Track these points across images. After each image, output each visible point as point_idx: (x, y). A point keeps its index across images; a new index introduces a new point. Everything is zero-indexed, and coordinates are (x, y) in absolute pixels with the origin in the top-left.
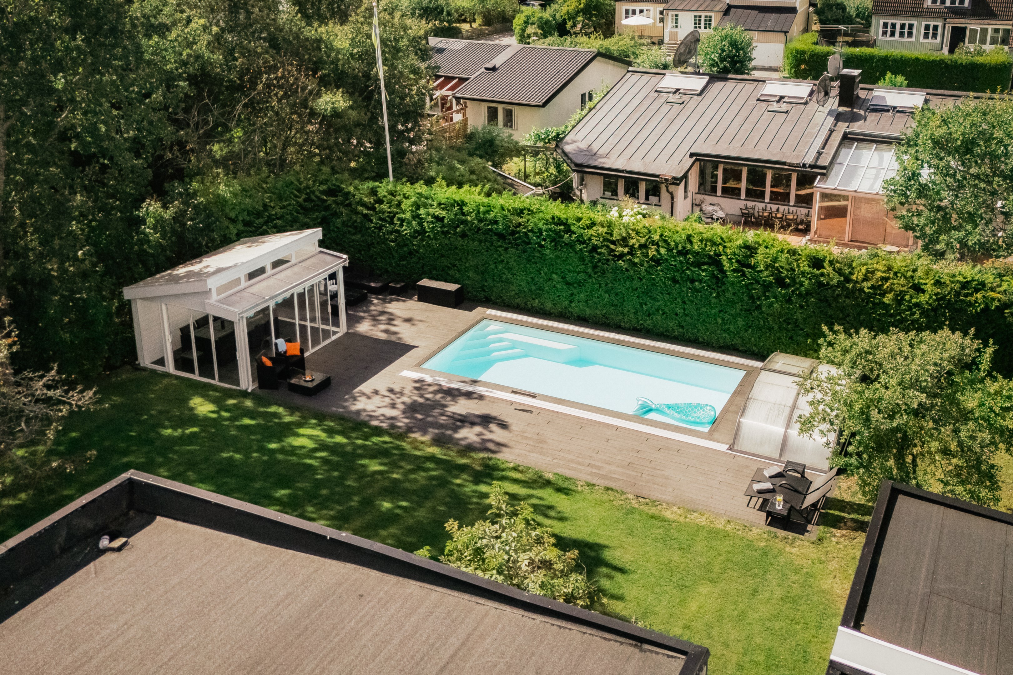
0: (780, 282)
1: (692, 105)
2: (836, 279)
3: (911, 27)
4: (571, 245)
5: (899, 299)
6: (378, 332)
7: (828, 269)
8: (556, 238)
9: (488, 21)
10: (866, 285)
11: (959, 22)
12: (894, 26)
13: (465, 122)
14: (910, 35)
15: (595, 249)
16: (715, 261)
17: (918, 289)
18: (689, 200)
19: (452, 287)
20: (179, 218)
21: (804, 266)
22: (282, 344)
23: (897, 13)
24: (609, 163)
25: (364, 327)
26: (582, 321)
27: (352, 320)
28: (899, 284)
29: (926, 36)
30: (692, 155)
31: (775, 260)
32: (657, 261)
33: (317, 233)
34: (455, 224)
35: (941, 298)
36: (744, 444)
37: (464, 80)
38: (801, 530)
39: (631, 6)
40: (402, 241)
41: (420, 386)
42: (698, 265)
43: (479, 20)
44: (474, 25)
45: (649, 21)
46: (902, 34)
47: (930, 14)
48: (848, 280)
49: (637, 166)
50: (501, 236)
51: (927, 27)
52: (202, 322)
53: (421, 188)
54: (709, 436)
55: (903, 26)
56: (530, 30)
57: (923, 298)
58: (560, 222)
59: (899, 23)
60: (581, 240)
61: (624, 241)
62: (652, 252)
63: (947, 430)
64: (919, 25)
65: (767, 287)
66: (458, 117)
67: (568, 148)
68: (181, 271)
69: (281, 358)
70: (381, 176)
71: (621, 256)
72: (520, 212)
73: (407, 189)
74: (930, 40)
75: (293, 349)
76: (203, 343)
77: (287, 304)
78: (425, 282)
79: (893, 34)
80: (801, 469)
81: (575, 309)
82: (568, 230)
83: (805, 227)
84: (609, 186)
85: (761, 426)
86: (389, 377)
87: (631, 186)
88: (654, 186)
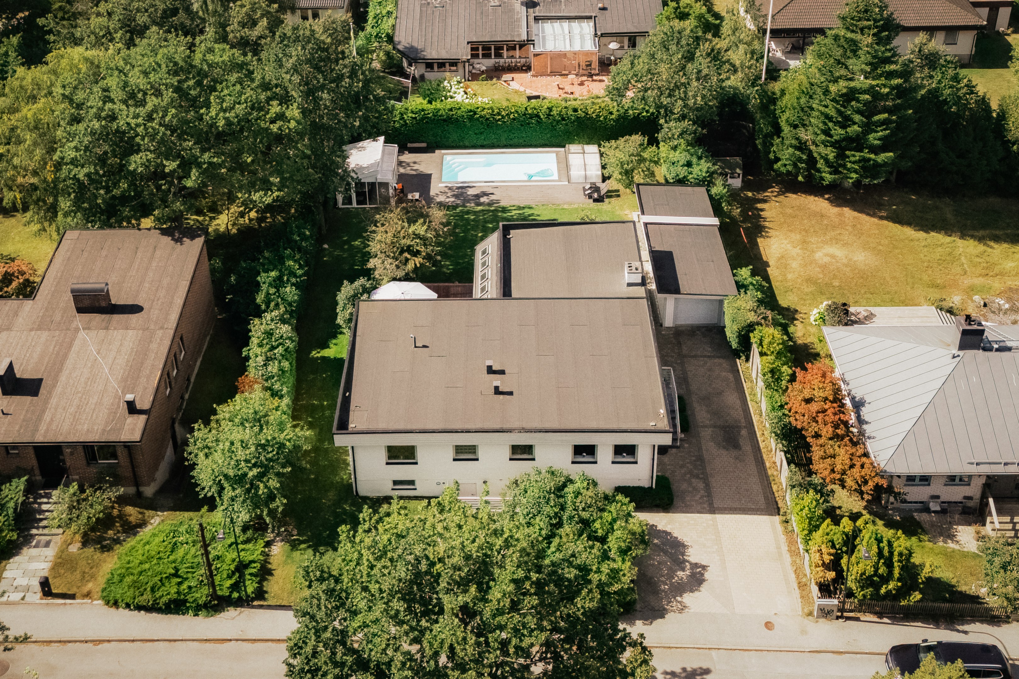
0: (563, 119)
1: (449, 7)
2: (583, 115)
4: (477, 119)
5: (605, 118)
7: (580, 112)
8: (471, 118)
10: (594, 115)
15: (487, 119)
16: (537, 116)
17: (611, 113)
19: (424, 145)
21: (570, 112)
26: (483, 147)
28: (605, 113)
30: (468, 43)
31: (561, 111)
32: (514, 119)
33: (382, 139)
35: (619, 115)
36: (573, 180)
38: (603, 201)
42: (531, 118)
48: (587, 114)
50: (444, 120)
54: (560, 180)
57: (613, 117)
58: (471, 111)
60: (481, 117)
61: (499, 114)
62: (512, 116)
63: (642, 165)
65: (558, 122)
67: (400, 47)
71: (499, 120)
75: (400, 187)
78: (409, 145)
80: (594, 184)
81: (479, 143)
82: (475, 113)
83: (526, 68)
84: (429, 65)
85: (576, 173)
86: (436, 188)
87: (441, 65)
88: (454, 63)
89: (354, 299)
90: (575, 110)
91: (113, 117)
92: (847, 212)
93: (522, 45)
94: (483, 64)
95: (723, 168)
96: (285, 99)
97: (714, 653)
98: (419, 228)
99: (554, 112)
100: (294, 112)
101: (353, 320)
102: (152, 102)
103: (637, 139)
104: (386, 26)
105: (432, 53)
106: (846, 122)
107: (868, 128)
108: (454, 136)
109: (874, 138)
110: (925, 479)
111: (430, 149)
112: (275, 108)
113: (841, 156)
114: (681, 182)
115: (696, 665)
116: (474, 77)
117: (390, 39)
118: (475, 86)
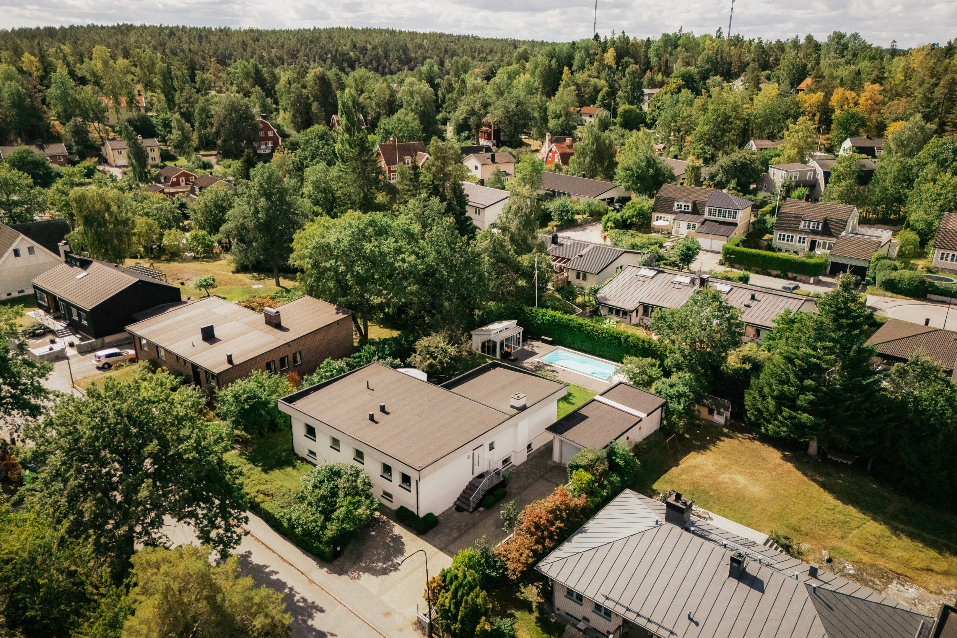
1: (647, 283)
3: (792, 237)
4: (582, 331)
6: (529, 349)
8: (579, 329)
9: (592, 214)
11: (814, 237)
12: (784, 236)
13: (567, 277)
14: (792, 241)
16: (619, 339)
18: (638, 318)
19: (550, 339)
20: (483, 314)
22: (506, 349)
23: (786, 230)
24: (609, 303)
25: (526, 347)
26: (585, 352)
27: (523, 345)
29: (799, 242)
30: (639, 303)
32: (605, 337)
33: (516, 322)
34: (552, 322)
37: (569, 260)
39: (659, 215)
40: (538, 325)
41: (539, 362)
42: (615, 340)
43: (587, 214)
44: (585, 216)
45: (668, 223)
46: (788, 240)
47: (802, 231)
49: (620, 305)
50: (564, 326)
51: (800, 238)
52: (489, 341)
53: (544, 310)
55: (788, 236)
56: (609, 224)
59: (786, 235)
61: (597, 331)
62: (604, 335)
64: (797, 236)
66: (565, 275)
67: (598, 296)
68: (484, 328)
69: (506, 352)
70: (533, 305)
72: (570, 320)
73: (541, 310)
74: (801, 244)
75: (509, 350)
76: (489, 347)
77: (507, 340)
78: (543, 337)
79: (783, 239)
81: (583, 349)
84: (611, 310)
86: (531, 360)
87: (618, 312)
88: (625, 312)
90: (644, 342)
94: (649, 321)
95: (712, 405)
97: (340, 606)
99: (630, 339)
105: (613, 303)
108: (569, 339)
110: (580, 598)
115: (320, 605)
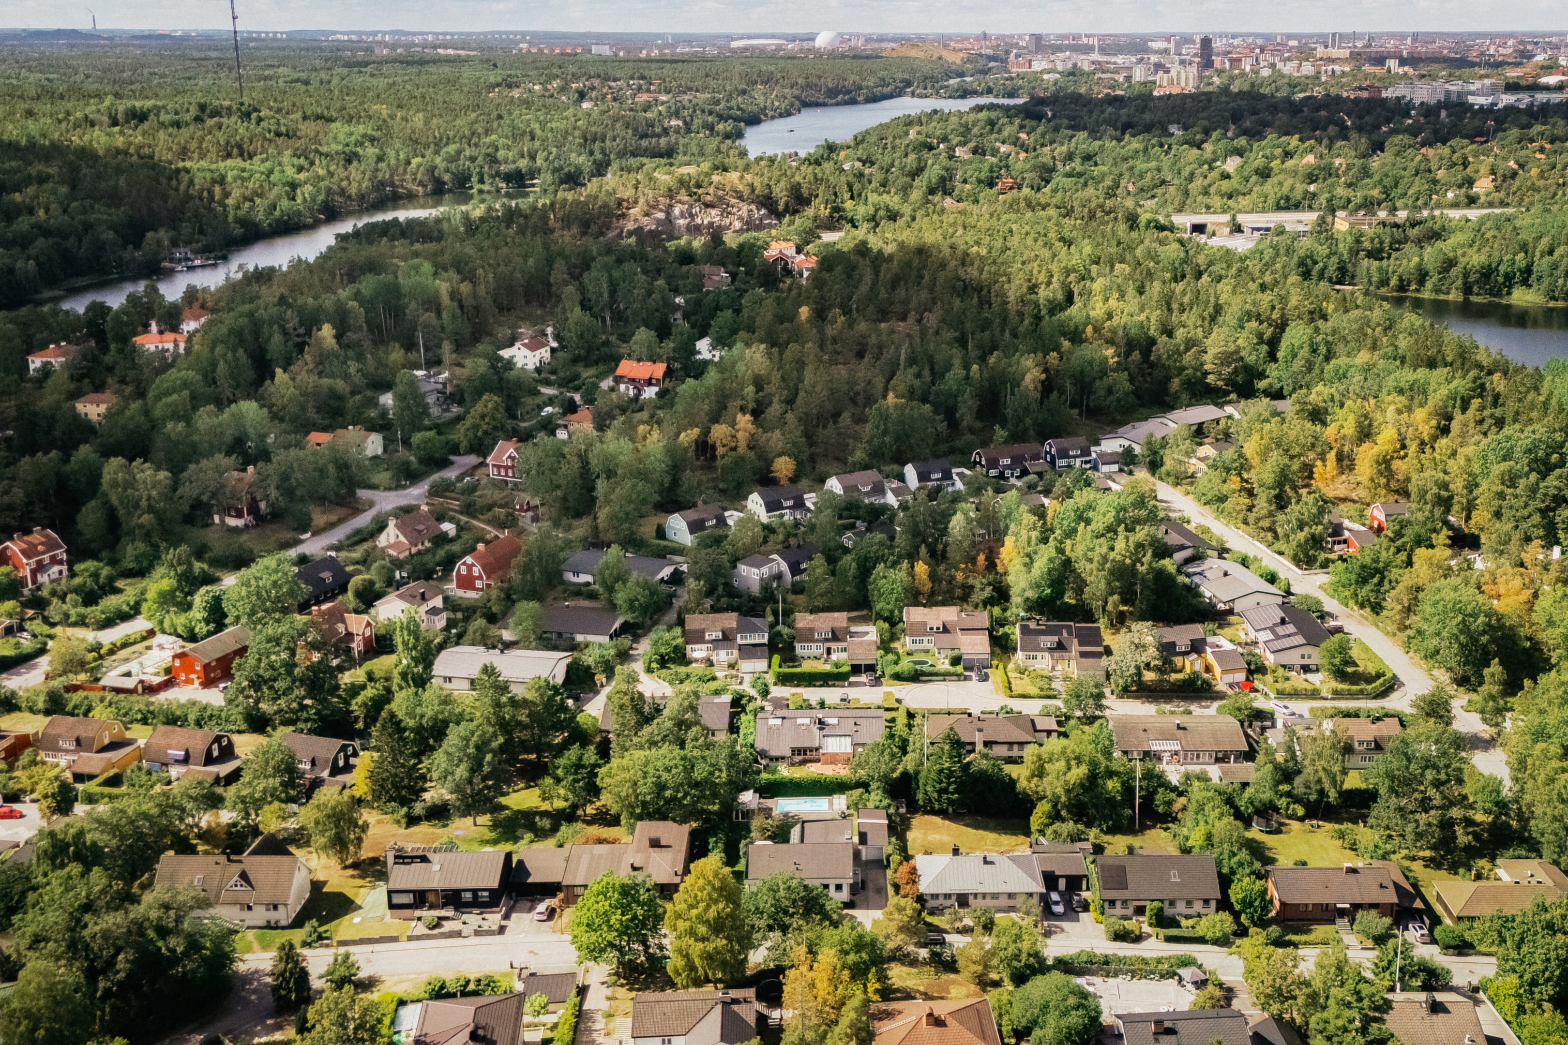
0: (832, 783)
4: (793, 784)
5: (849, 783)
7: (839, 780)
8: (791, 783)
10: (844, 781)
15: (798, 783)
16: (820, 782)
17: (852, 780)
19: (770, 795)
21: (835, 780)
28: (848, 780)
30: (790, 748)
31: (830, 780)
33: (753, 791)
35: (854, 781)
36: (834, 810)
42: (817, 783)
48: (842, 781)
50: (779, 784)
57: (852, 782)
58: (790, 780)
59: (806, 645)
60: (795, 782)
61: (803, 781)
62: (809, 782)
63: (862, 801)
65: (829, 784)
71: (803, 783)
78: (763, 795)
80: (843, 811)
82: (792, 781)
83: (818, 761)
84: (771, 759)
85: (836, 807)
86: (774, 813)
87: (777, 759)
88: (783, 758)
89: (746, 845)
90: (837, 779)
91: (659, 777)
92: (947, 822)
93: (817, 749)
94: (797, 759)
95: (896, 804)
96: (720, 770)
98: (770, 821)
99: (827, 780)
100: (724, 775)
101: (745, 853)
102: (674, 771)
103: (860, 790)
104: (750, 739)
105: (773, 753)
106: (941, 782)
107: (949, 784)
108: (783, 791)
109: (951, 788)
111: (772, 797)
112: (717, 773)
113: (940, 796)
114: (877, 808)
116: (793, 765)
117: (752, 746)
118: (793, 769)
